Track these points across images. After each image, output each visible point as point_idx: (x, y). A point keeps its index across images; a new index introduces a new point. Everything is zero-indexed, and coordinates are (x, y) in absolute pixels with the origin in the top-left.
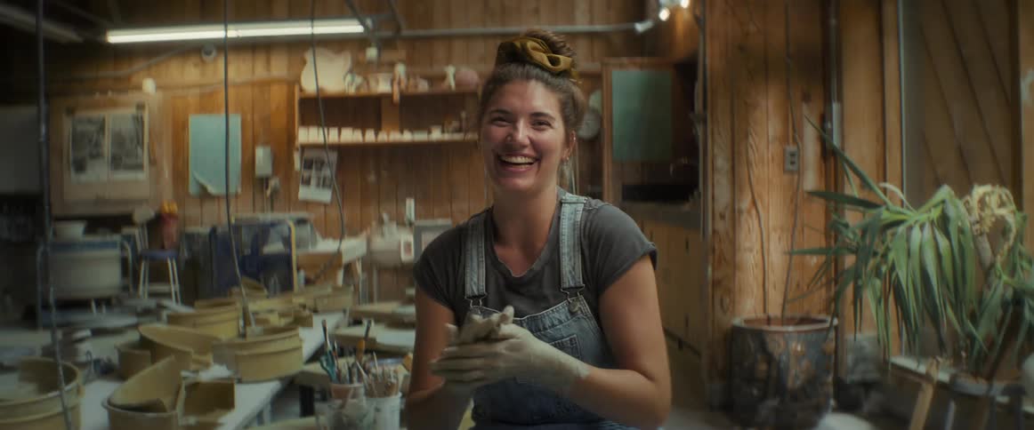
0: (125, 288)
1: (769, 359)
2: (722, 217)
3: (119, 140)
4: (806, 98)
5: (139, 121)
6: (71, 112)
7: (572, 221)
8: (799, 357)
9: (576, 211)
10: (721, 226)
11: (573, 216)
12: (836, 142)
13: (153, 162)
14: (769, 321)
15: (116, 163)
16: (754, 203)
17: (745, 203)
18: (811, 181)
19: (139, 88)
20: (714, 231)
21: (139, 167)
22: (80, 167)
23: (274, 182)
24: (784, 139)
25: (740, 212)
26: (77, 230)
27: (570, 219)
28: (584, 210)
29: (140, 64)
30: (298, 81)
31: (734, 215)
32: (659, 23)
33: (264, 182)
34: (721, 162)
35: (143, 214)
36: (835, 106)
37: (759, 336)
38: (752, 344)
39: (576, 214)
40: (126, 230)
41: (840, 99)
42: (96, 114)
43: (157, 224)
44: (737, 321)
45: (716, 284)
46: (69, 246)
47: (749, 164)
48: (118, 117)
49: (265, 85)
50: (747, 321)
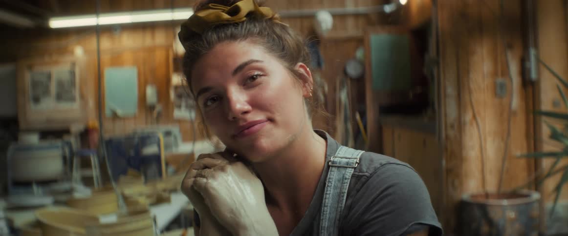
0: (65, 173)
1: (490, 222)
2: (452, 126)
3: (60, 84)
4: (510, 46)
5: (73, 73)
6: (30, 67)
7: (338, 191)
8: (513, 221)
9: (344, 178)
10: (451, 133)
11: (339, 185)
12: (534, 75)
13: (82, 97)
14: (487, 196)
15: (59, 97)
16: (474, 117)
17: (468, 117)
18: (516, 102)
19: (72, 53)
20: (447, 137)
21: (73, 99)
22: (37, 100)
23: (159, 108)
24: (495, 74)
25: (465, 124)
26: (34, 139)
27: (335, 188)
28: (353, 176)
29: (73, 39)
30: (171, 46)
31: (460, 126)
32: (400, 6)
33: (152, 108)
34: (450, 90)
35: (76, 128)
36: (532, 52)
37: (483, 208)
38: (477, 213)
39: (343, 183)
40: (66, 138)
41: (536, 46)
42: (45, 69)
43: (85, 135)
44: (466, 196)
45: (449, 171)
46: (29, 148)
47: (470, 92)
48: (59, 70)
49: (151, 50)
50: (473, 196)
